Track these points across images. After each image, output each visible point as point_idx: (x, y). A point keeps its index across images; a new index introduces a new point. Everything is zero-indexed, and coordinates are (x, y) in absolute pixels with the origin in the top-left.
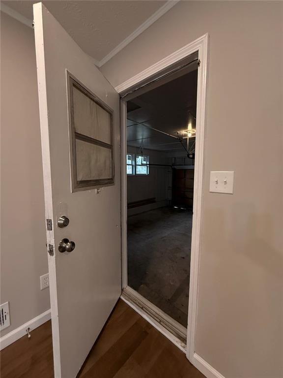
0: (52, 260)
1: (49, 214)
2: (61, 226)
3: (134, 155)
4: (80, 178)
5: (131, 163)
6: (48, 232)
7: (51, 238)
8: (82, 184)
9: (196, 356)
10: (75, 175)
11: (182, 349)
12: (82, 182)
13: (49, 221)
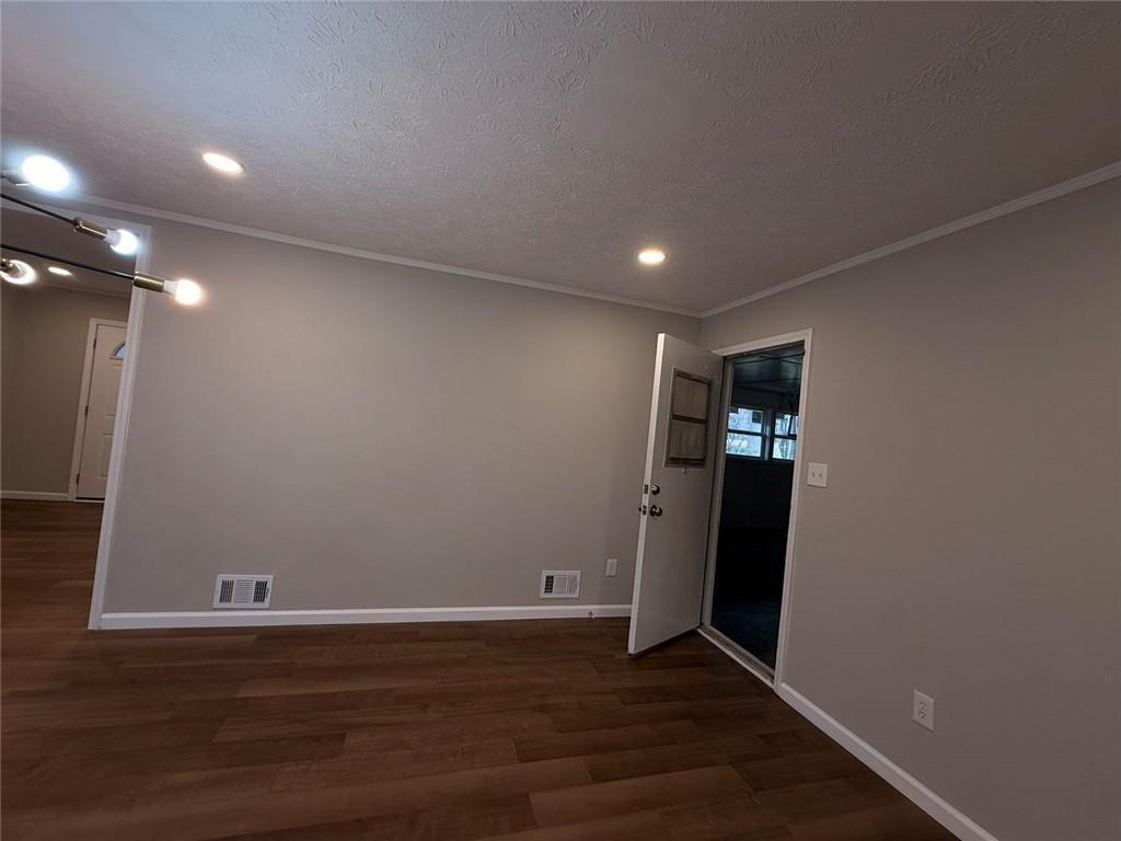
0: (644, 519)
1: (648, 480)
2: (655, 493)
3: (770, 411)
4: (671, 456)
5: (759, 431)
6: (644, 495)
7: (646, 500)
8: (673, 461)
9: (783, 685)
10: (668, 452)
11: (769, 684)
12: (672, 459)
13: (647, 486)
